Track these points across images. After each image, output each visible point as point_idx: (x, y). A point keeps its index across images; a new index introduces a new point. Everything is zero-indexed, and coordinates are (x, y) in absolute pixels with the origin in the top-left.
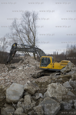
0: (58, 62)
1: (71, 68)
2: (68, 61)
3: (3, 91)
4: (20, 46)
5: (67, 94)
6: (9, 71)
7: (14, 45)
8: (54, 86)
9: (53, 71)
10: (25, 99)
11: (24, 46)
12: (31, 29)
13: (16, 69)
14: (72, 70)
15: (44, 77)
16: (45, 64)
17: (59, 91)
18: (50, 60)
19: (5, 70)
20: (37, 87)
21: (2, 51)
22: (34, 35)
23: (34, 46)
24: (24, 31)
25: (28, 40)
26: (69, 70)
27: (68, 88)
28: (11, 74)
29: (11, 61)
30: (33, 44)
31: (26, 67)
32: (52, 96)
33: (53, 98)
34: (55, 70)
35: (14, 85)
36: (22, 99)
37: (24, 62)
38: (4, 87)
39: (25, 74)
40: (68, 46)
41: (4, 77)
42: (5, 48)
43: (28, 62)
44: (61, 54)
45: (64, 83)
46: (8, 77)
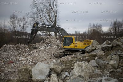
0: (81, 41)
1: (96, 47)
2: (91, 40)
3: (28, 70)
4: (41, 26)
5: (93, 72)
6: (30, 51)
7: (35, 25)
8: (81, 64)
9: (76, 51)
10: (51, 79)
11: (45, 25)
12: (52, 8)
13: (37, 50)
14: (97, 49)
15: (67, 57)
16: (68, 44)
17: (86, 70)
18: (72, 39)
19: (26, 50)
20: (63, 66)
21: (22, 31)
22: (55, 14)
23: (56, 25)
24: (45, 10)
25: (49, 19)
26: (94, 48)
27: (95, 66)
28: (32, 54)
29: (32, 41)
30: (54, 23)
31: (48, 47)
32: (79, 74)
33: (80, 76)
34: (78, 50)
35: (39, 65)
36: (48, 78)
37: (45, 42)
38: (28, 67)
39: (48, 54)
40: (90, 25)
41: (25, 58)
42: (24, 28)
43: (50, 42)
44: (83, 33)
45: (90, 61)
46: (29, 57)
